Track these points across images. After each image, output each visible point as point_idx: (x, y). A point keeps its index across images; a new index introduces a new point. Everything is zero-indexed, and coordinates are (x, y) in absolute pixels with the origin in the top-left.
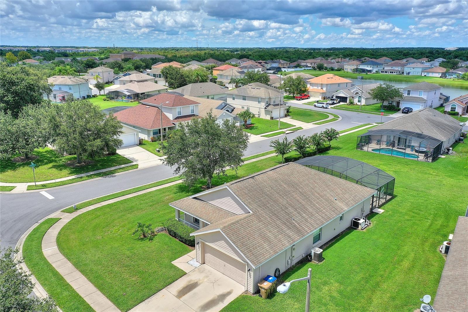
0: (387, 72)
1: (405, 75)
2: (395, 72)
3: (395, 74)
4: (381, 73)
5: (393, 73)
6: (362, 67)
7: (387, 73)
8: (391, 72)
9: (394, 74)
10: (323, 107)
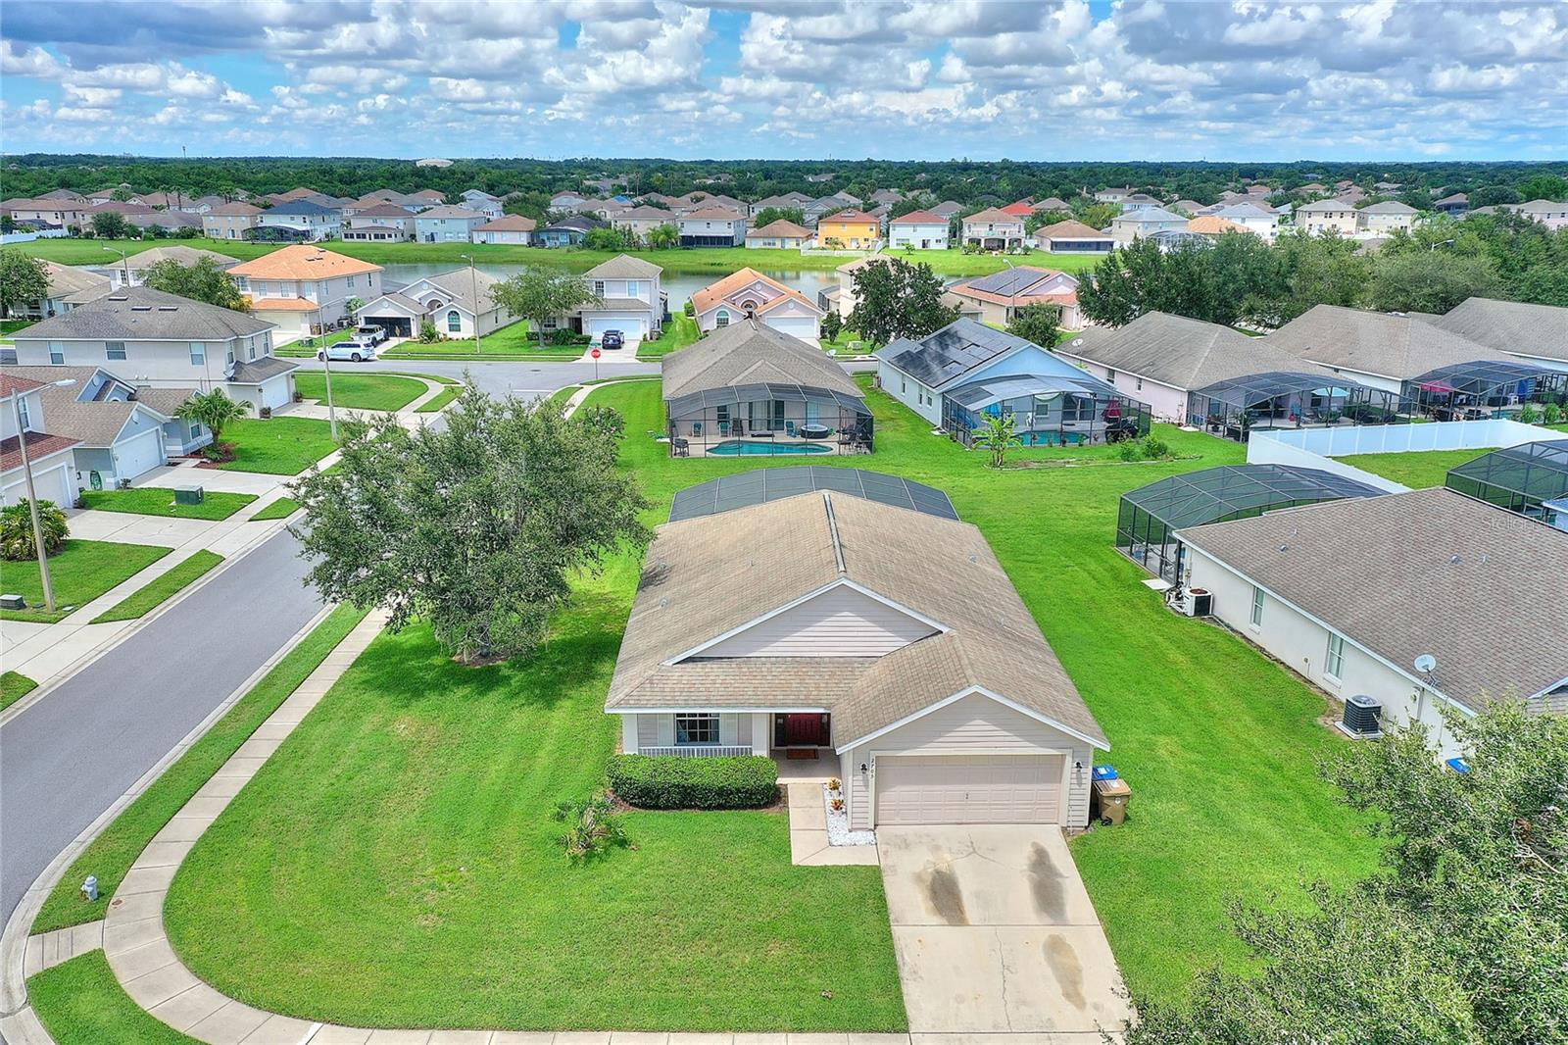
0: (364, 236)
1: (424, 242)
2: (390, 236)
3: (393, 240)
4: (344, 240)
5: (383, 237)
6: (271, 221)
7: (364, 240)
8: (376, 236)
9: (388, 240)
10: (356, 358)
